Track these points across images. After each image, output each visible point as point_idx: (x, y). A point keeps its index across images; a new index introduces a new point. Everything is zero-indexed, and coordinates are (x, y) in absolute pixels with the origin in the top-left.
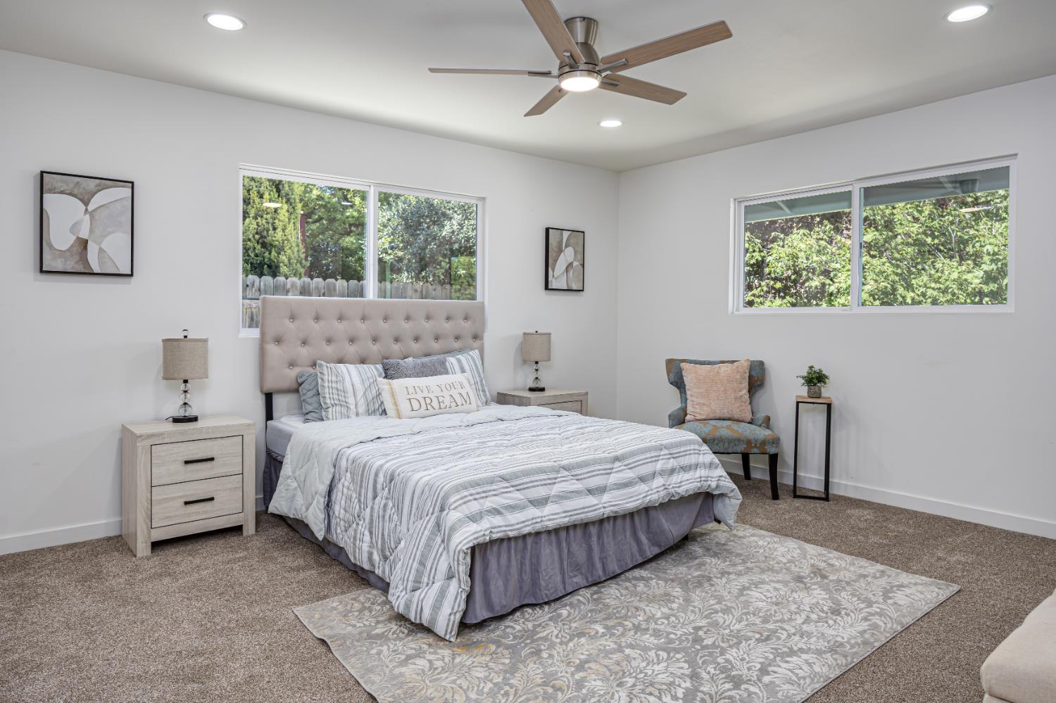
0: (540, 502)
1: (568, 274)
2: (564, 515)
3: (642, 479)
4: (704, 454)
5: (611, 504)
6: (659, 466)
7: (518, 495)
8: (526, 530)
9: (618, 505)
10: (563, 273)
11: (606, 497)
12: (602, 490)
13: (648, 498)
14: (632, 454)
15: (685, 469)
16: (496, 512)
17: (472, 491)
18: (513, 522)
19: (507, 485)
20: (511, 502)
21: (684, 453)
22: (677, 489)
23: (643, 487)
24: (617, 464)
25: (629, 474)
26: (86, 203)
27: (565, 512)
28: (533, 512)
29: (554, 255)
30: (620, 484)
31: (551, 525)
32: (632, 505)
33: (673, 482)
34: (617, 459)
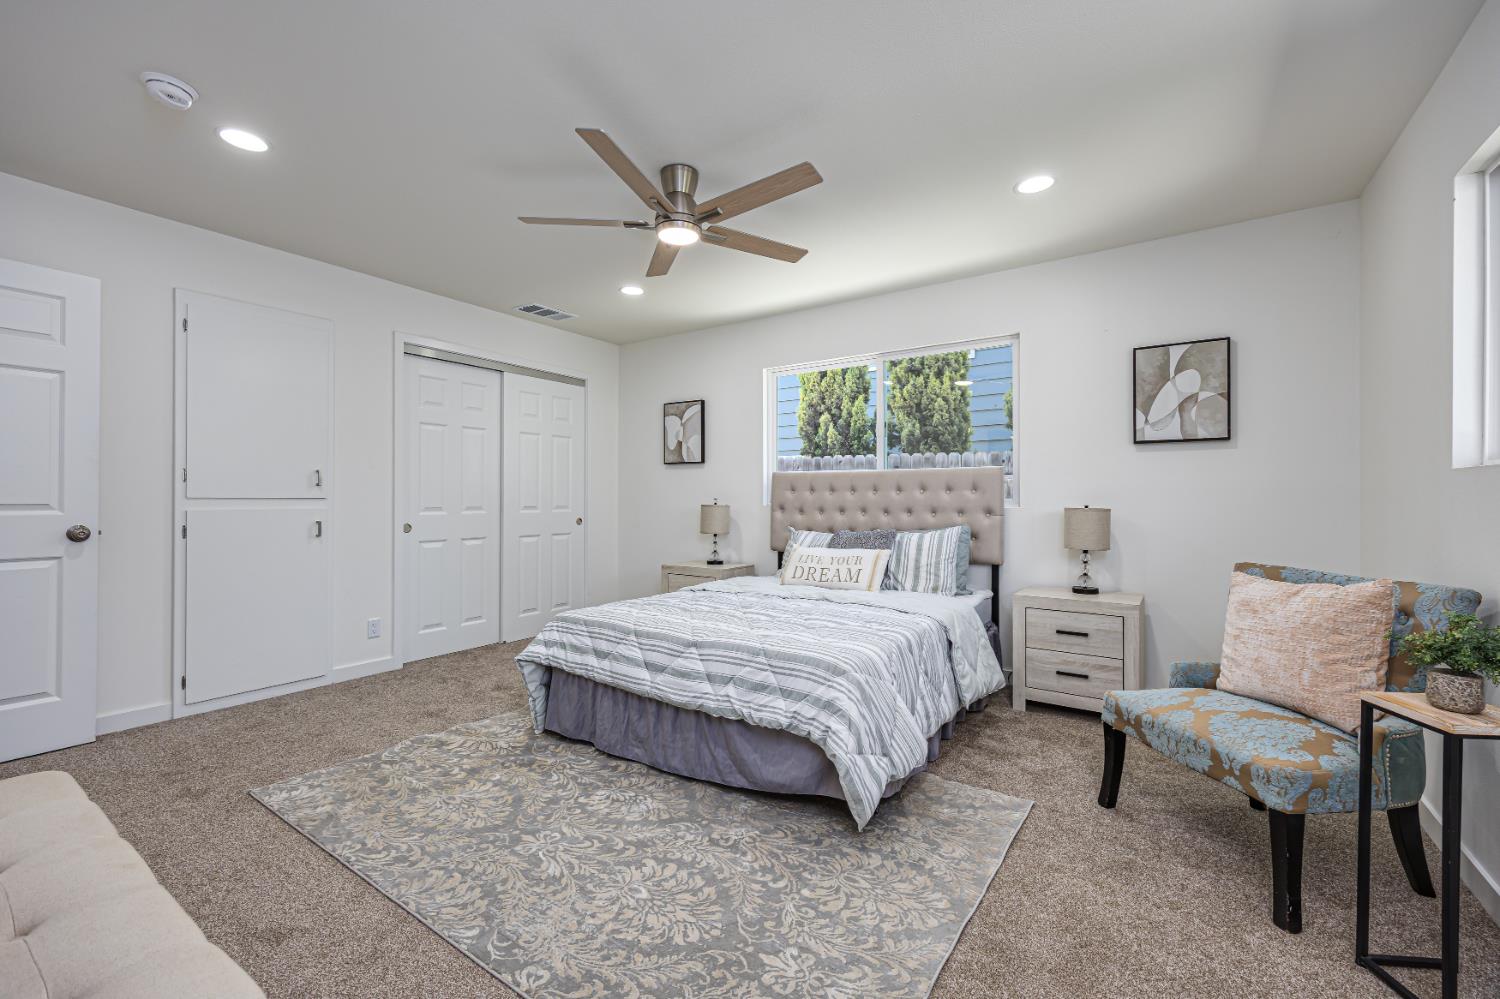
0: (600, 654)
1: (1185, 415)
2: (609, 674)
3: (710, 678)
4: (830, 686)
5: (659, 687)
6: (743, 672)
7: (588, 641)
8: (579, 672)
9: (662, 690)
10: (1172, 415)
11: (660, 678)
12: (661, 669)
13: (700, 701)
14: (712, 645)
15: (786, 693)
16: (563, 646)
17: (560, 624)
18: (570, 659)
19: (585, 629)
20: (578, 644)
21: (809, 676)
22: (753, 712)
23: (706, 687)
24: (693, 650)
25: (700, 667)
26: (681, 419)
27: (611, 672)
28: (592, 660)
29: (1148, 388)
30: (677, 671)
31: (599, 677)
32: (676, 698)
33: (755, 701)
34: (695, 645)
